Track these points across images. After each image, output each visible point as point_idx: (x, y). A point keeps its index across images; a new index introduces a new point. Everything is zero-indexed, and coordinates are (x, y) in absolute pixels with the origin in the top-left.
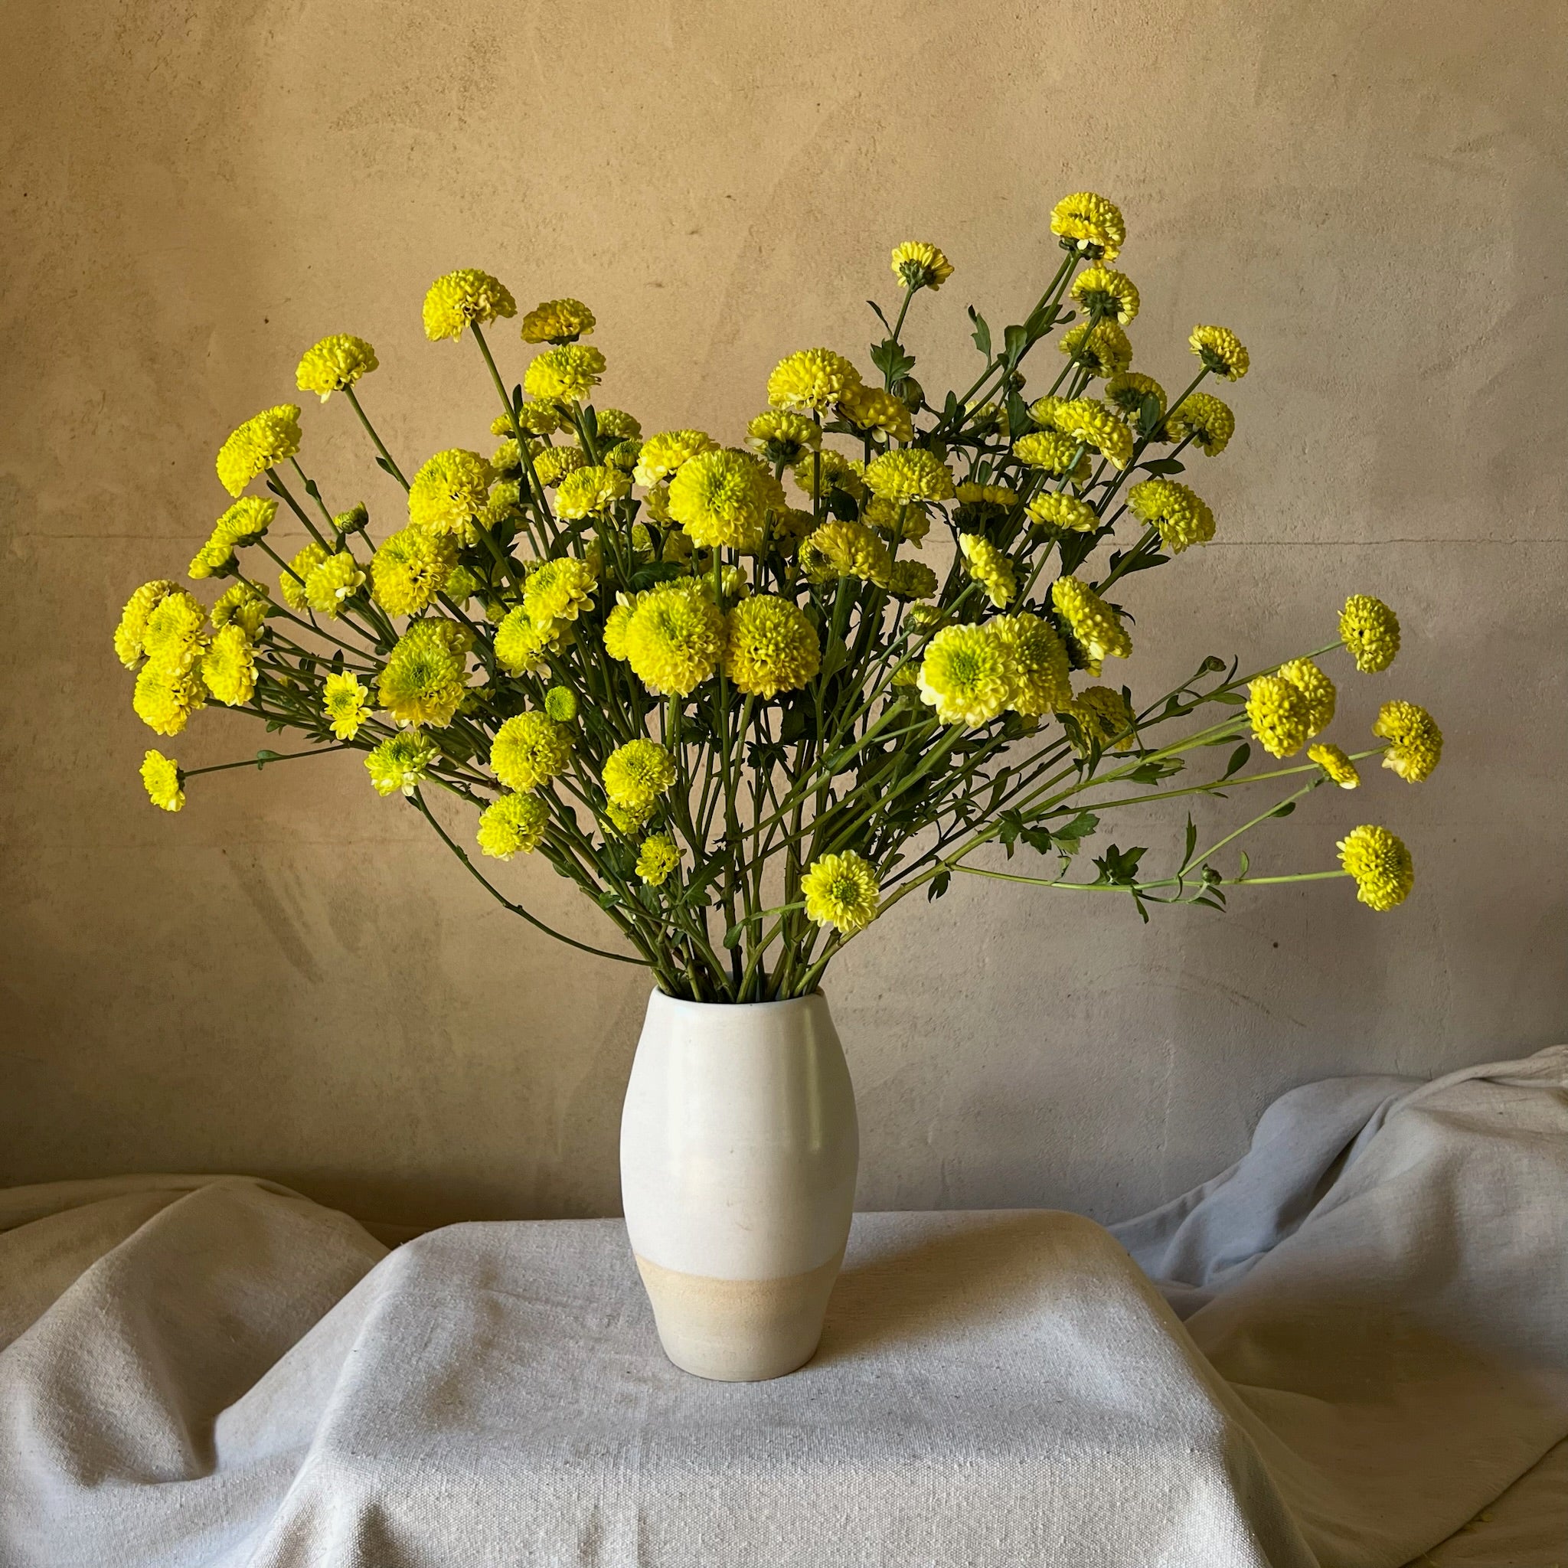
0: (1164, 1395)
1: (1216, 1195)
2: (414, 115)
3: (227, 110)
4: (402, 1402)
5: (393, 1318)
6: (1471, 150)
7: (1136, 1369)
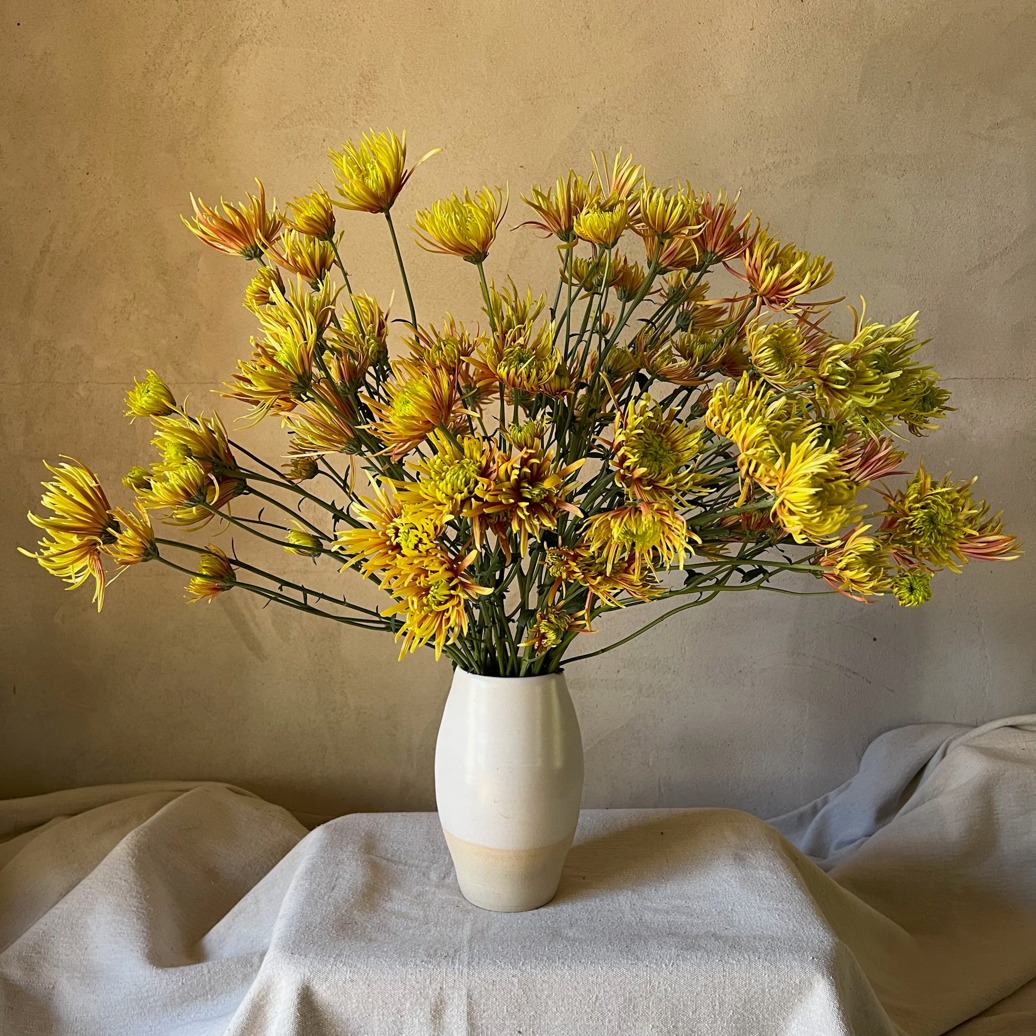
0: (794, 926)
1: (836, 799)
2: (326, 119)
3: (210, 119)
4: (320, 923)
5: (312, 872)
6: (999, 128)
7: (776, 909)
